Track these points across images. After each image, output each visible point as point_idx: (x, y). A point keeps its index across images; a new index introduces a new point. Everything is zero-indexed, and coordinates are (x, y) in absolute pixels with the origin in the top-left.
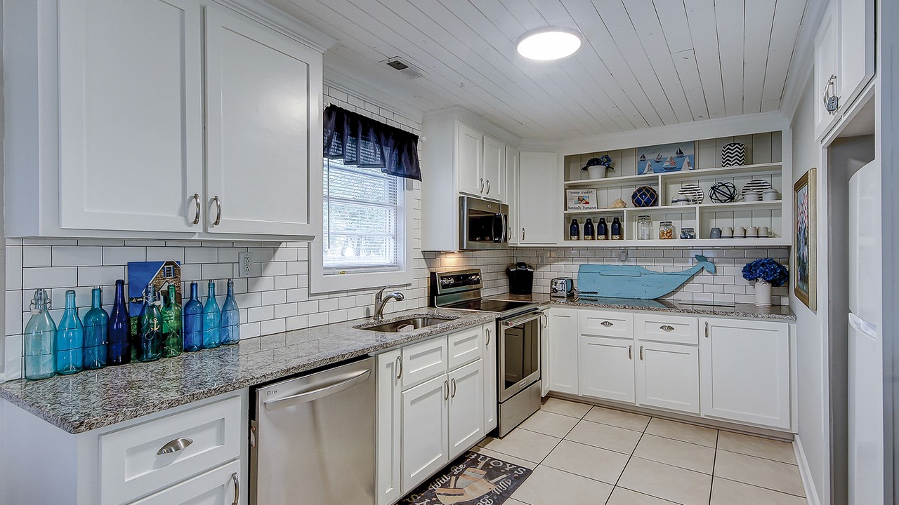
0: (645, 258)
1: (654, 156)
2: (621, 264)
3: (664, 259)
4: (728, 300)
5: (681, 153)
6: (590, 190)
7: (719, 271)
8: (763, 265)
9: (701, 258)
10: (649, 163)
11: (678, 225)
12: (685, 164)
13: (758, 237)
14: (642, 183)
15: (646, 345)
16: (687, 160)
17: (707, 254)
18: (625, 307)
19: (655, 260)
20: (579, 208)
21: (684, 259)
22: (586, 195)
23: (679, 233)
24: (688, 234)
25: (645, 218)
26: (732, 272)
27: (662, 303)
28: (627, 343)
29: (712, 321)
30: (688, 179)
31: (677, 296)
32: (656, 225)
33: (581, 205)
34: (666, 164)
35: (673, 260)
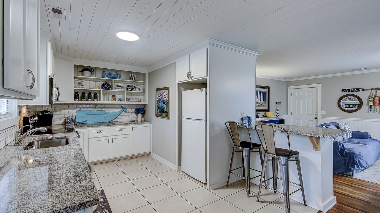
0: (105, 108)
1: (108, 72)
2: (95, 110)
3: (111, 108)
4: (129, 120)
5: (117, 73)
6: (83, 81)
7: (128, 111)
8: (141, 109)
9: (122, 108)
10: (106, 74)
11: (117, 97)
12: (118, 77)
13: (136, 101)
14: (106, 81)
15: (114, 137)
16: (119, 76)
17: (124, 106)
18: (107, 125)
19: (108, 108)
20: (80, 87)
21: (117, 108)
22: (82, 82)
23: (117, 99)
24: (120, 100)
25: (106, 94)
26: (131, 112)
27: (111, 123)
28: (107, 138)
29: (134, 126)
30: (119, 82)
31: (115, 120)
32: (110, 97)
33: (80, 86)
34: (112, 76)
35: (114, 108)
